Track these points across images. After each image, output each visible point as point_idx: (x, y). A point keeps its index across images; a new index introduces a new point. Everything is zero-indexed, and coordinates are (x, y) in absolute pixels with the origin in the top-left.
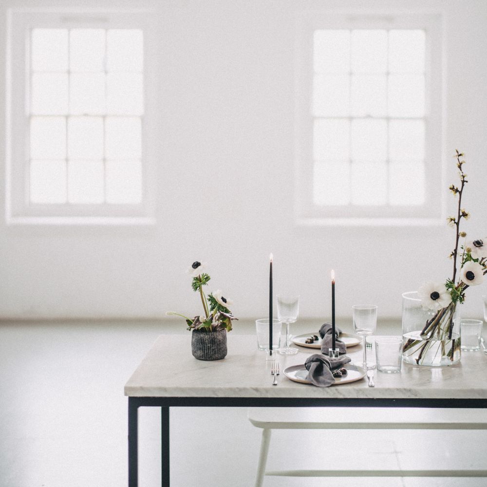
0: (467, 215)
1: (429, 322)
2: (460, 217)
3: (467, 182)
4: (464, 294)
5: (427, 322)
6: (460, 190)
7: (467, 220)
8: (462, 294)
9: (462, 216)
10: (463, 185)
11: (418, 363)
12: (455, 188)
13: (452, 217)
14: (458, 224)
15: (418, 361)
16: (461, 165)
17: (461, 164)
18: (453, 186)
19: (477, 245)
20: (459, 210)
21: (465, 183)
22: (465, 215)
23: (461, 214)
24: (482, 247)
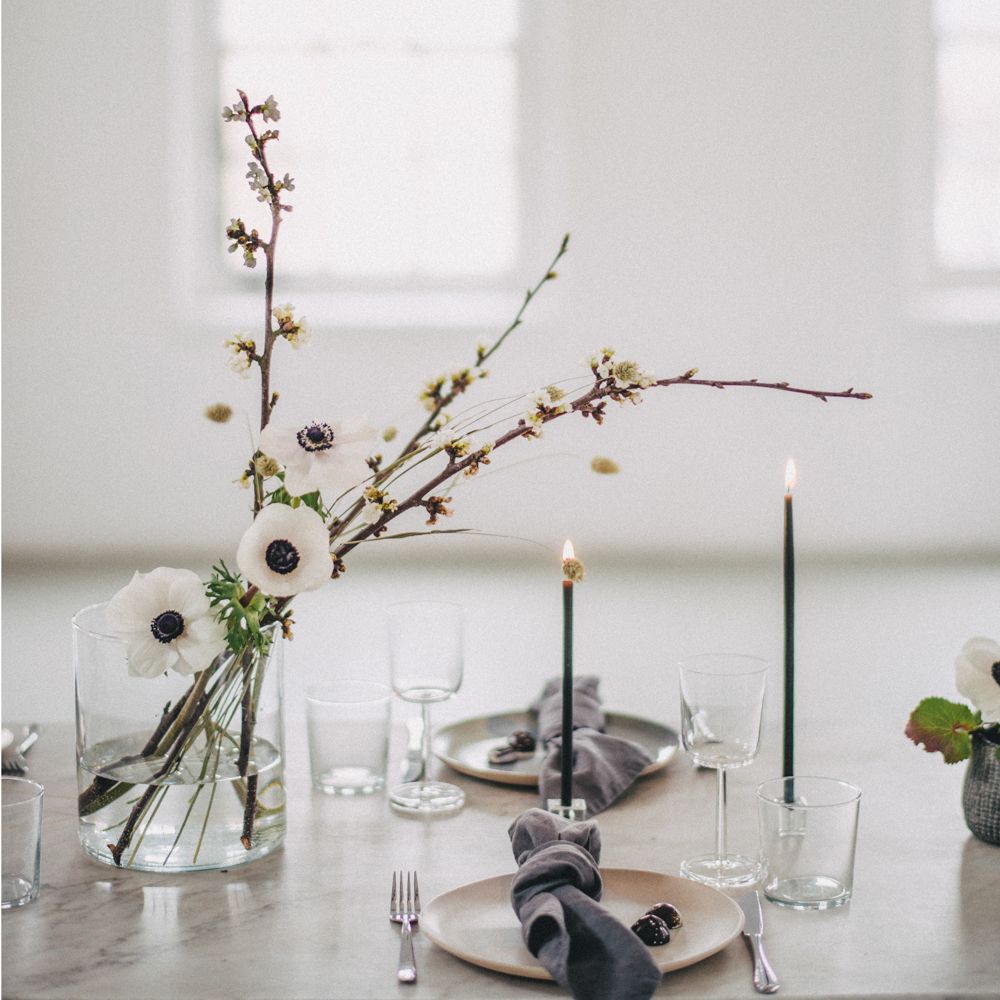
0: (294, 330)
1: (170, 709)
2: (270, 336)
3: (288, 209)
4: (288, 614)
5: (166, 710)
6: (267, 240)
7: (295, 347)
8: (283, 614)
9: (277, 333)
10: (277, 221)
11: (117, 859)
12: (248, 232)
13: (246, 339)
14: (264, 363)
15: (117, 852)
16: (262, 147)
17: (261, 143)
18: (241, 226)
19: (309, 444)
20: (269, 311)
21: (283, 213)
22: (289, 329)
23: (275, 326)
24: (326, 451)
